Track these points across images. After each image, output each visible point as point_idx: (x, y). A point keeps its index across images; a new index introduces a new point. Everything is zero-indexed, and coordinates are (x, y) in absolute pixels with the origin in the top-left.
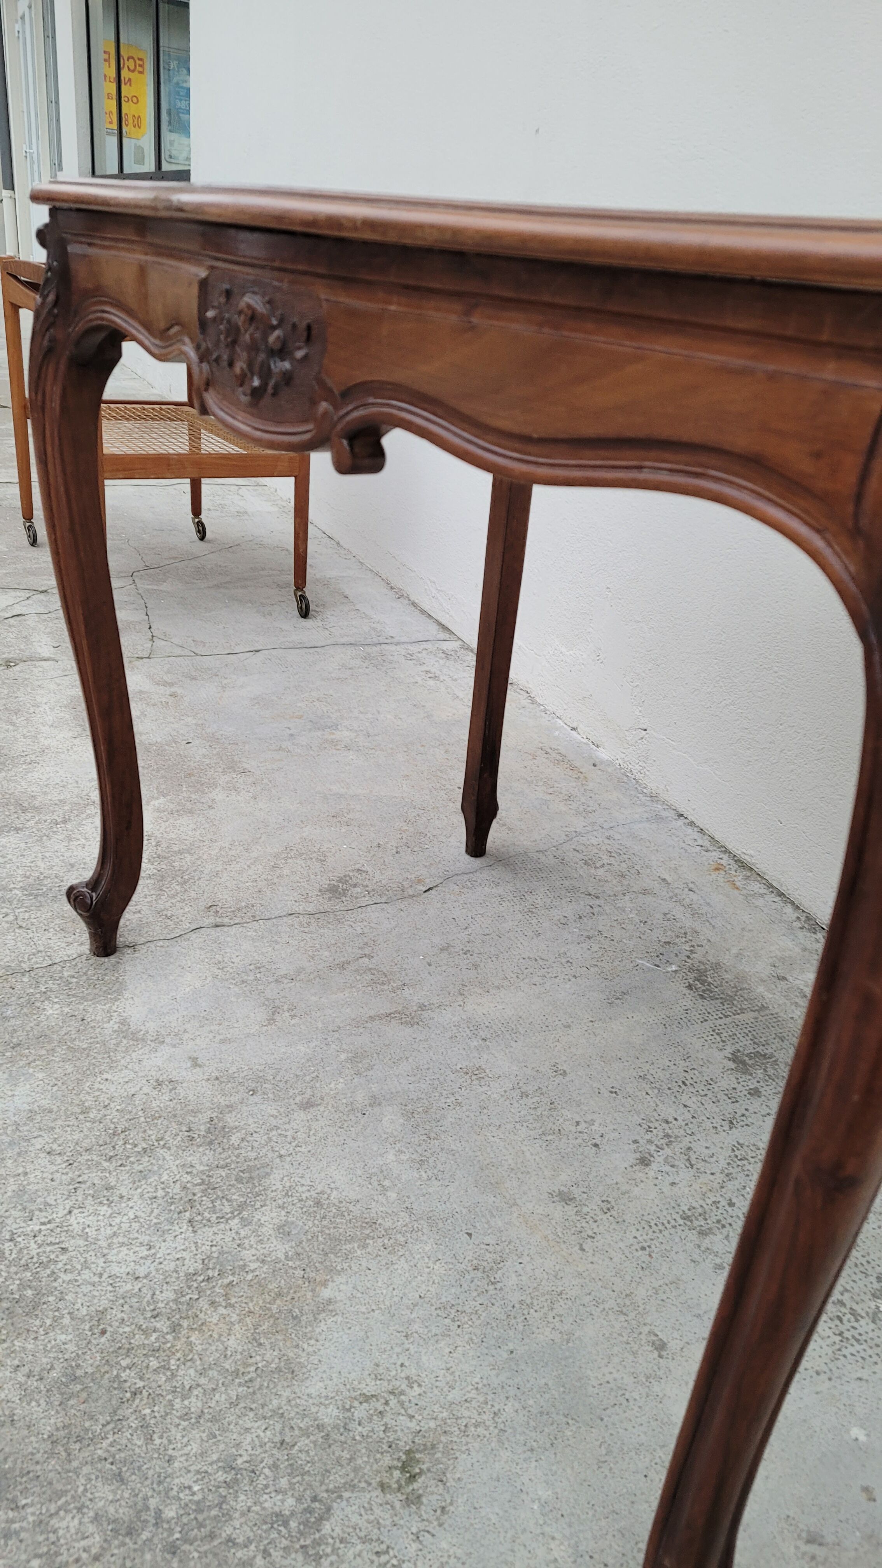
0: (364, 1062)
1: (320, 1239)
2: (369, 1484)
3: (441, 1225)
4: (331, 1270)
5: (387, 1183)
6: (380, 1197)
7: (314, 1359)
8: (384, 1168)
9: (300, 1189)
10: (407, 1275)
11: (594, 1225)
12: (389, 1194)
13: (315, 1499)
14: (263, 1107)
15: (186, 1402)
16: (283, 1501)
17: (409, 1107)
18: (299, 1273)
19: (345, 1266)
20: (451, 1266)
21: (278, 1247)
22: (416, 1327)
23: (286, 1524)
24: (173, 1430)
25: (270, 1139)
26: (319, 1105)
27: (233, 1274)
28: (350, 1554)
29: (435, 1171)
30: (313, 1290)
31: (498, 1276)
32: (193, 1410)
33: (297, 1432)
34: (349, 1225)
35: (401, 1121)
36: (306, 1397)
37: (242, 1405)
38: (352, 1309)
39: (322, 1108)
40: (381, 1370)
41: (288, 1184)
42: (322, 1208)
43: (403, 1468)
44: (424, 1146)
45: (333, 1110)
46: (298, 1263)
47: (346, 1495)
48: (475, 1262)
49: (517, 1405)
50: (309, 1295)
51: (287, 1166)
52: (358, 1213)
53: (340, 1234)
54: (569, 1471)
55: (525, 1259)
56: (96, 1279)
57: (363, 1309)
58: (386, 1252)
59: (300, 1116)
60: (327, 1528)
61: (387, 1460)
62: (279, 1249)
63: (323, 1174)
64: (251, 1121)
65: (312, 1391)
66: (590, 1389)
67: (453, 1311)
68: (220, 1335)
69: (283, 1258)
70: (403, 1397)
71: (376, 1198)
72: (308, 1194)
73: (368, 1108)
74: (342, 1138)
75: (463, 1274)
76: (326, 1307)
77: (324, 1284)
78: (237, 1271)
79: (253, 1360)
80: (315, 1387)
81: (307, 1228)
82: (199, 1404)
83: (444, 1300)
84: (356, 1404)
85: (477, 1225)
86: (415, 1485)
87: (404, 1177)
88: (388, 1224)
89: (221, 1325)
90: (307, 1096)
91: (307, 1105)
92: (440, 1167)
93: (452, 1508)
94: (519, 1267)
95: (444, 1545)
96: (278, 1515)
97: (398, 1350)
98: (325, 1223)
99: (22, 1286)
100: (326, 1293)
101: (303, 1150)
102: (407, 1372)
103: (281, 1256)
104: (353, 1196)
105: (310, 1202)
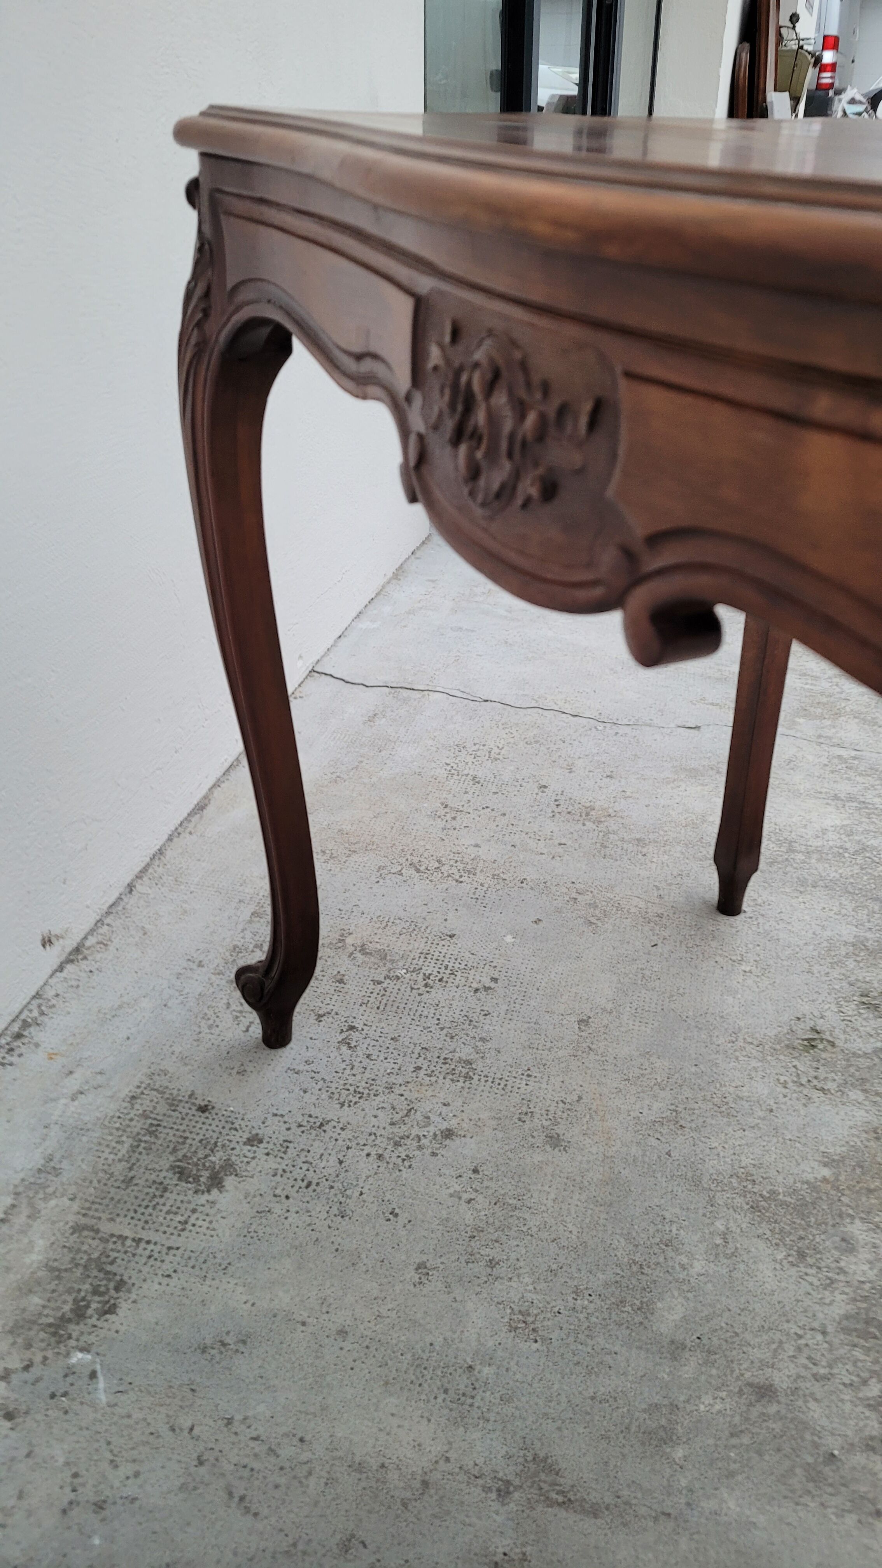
1: (813, 1220)
3: (691, 1173)
4: (813, 1187)
5: (719, 1241)
6: (734, 1229)
7: (854, 1131)
8: (712, 1258)
9: (815, 1281)
10: (746, 1151)
11: (552, 1109)
12: (722, 1228)
14: (824, 1422)
18: (845, 1200)
19: (798, 1185)
20: (703, 1139)
21: (858, 1232)
22: (760, 1114)
25: (830, 1366)
26: (750, 1385)
29: (660, 1226)
30: (837, 1180)
31: (668, 1114)
34: (779, 1218)
35: (659, 1305)
38: (808, 1150)
40: (804, 1101)
42: (799, 1248)
44: (654, 1259)
45: (735, 1365)
46: (844, 1209)
47: (860, 1052)
48: (679, 1132)
49: (715, 1039)
50: (842, 1178)
51: (820, 1315)
52: (764, 1225)
53: (791, 1214)
54: (705, 1000)
55: (636, 1113)
57: (798, 1145)
58: (755, 1178)
59: (781, 1379)
61: (824, 1055)
63: (784, 1284)
64: (848, 1407)
66: (656, 1024)
67: (723, 1109)
70: (795, 1079)
71: (738, 1230)
72: (809, 1271)
73: (688, 1343)
74: (743, 1318)
75: (697, 1130)
76: (828, 1161)
77: (825, 1180)
80: (860, 1115)
81: (823, 1237)
83: (725, 1120)
85: (655, 1157)
87: (696, 1238)
88: (739, 1201)
90: (759, 1408)
94: (645, 1111)
98: (802, 1233)
100: (826, 1172)
101: (795, 1329)
102: (785, 1091)
103: (857, 1222)
104: (761, 1245)
105: (810, 1260)
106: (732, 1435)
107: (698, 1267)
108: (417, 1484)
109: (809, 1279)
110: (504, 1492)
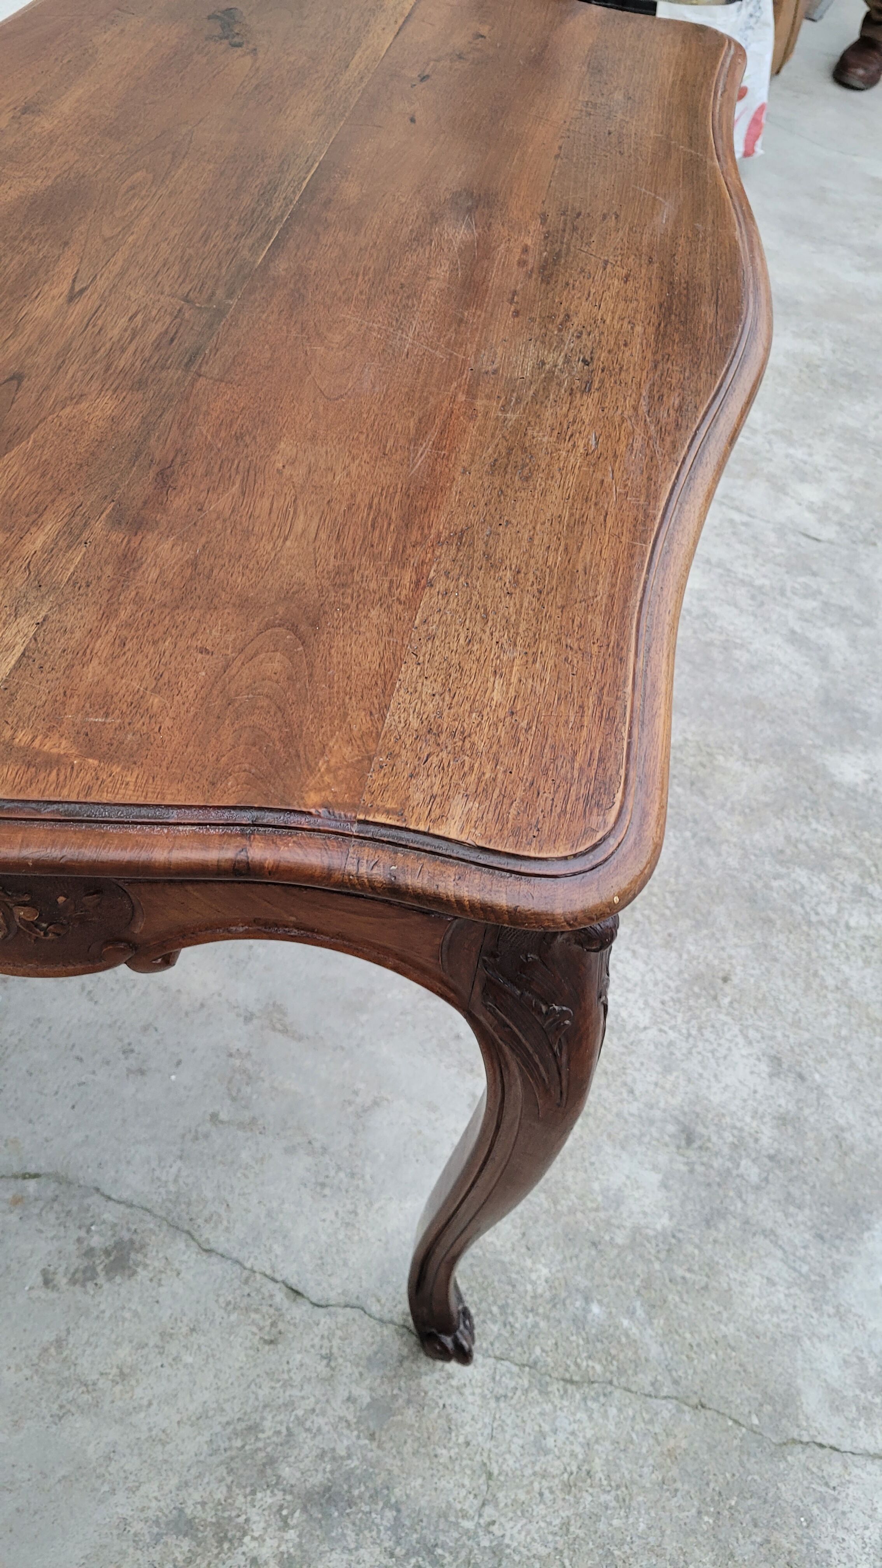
56: (656, 970)
99: (698, 996)
108: (197, 1005)
110: (249, 1018)
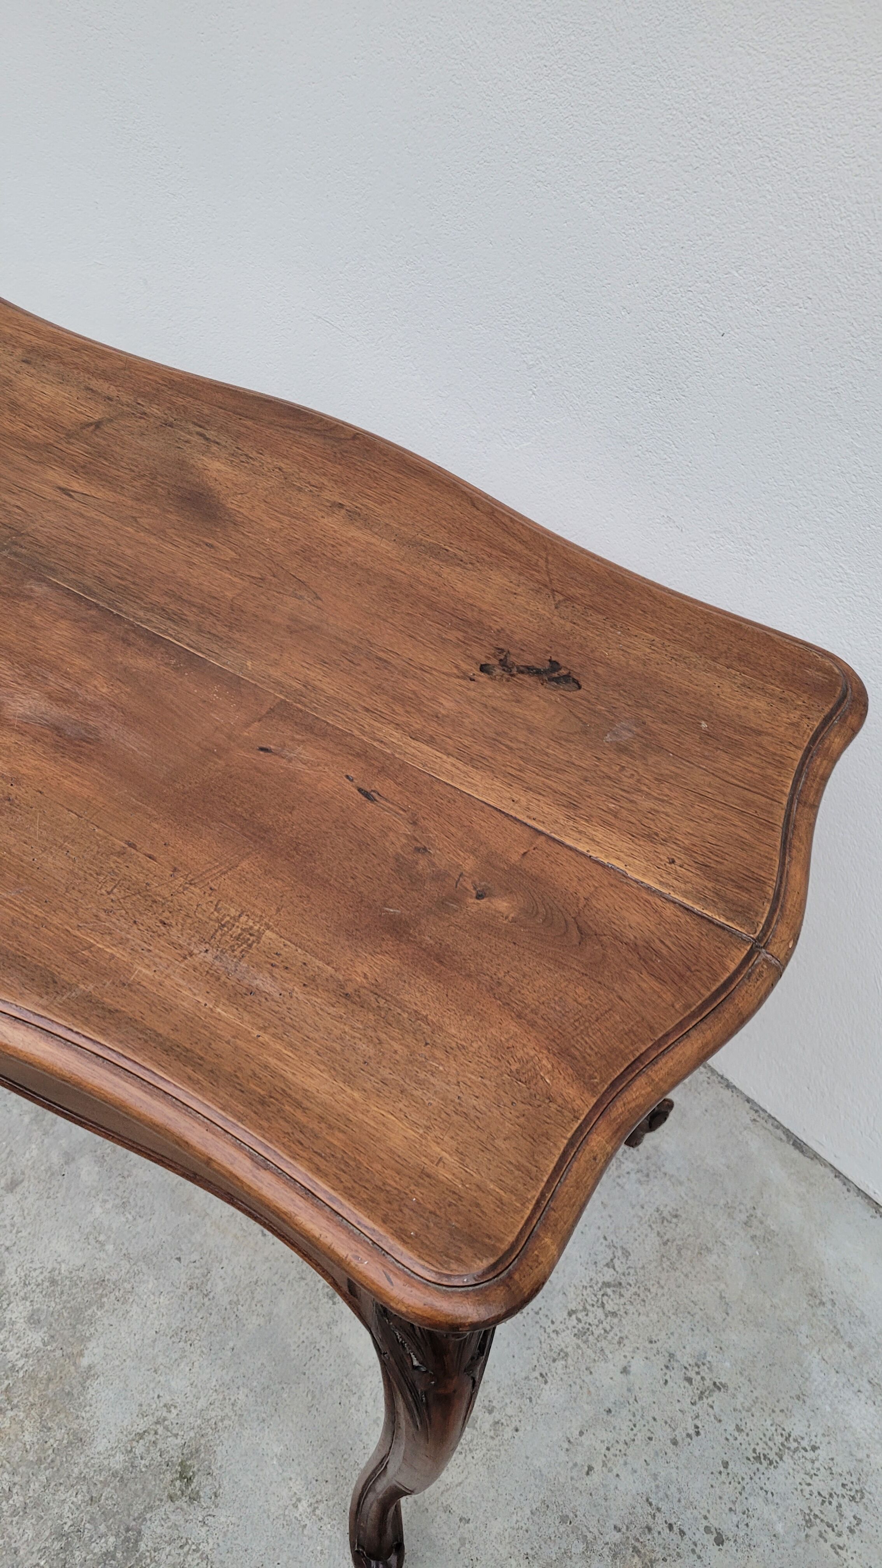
0: (46, 1118)
1: (65, 1314)
2: (161, 1500)
3: (155, 1260)
4: (83, 1340)
5: (102, 1238)
6: (101, 1254)
7: (93, 1422)
8: (96, 1224)
9: (34, 1274)
10: (141, 1317)
12: (107, 1247)
13: (128, 1530)
15: (11, 1502)
16: (106, 1542)
17: (99, 1152)
18: (58, 1353)
20: (172, 1294)
21: (34, 1337)
22: (160, 1360)
23: (114, 1558)
24: (9, 1528)
26: (22, 1181)
27: (7, 1378)
28: (164, 1557)
29: (137, 1209)
30: (74, 1364)
31: (208, 1288)
32: (18, 1505)
33: (99, 1486)
34: (84, 1292)
35: (97, 1168)
36: (97, 1456)
37: (53, 1484)
38: (109, 1366)
39: (26, 1183)
40: (144, 1408)
41: (23, 1274)
42: (58, 1285)
43: (182, 1477)
45: (36, 1182)
46: (55, 1345)
47: (148, 1516)
48: (189, 1282)
49: (246, 1391)
50: (72, 1368)
51: (16, 1256)
52: (88, 1277)
53: (79, 1303)
54: (290, 1424)
55: (225, 1263)
57: (117, 1363)
58: (120, 1304)
59: (10, 1200)
60: (142, 1546)
61: (169, 1477)
62: (36, 1338)
63: (48, 1252)
65: (100, 1448)
66: (292, 1353)
67: (183, 1333)
68: (16, 1435)
69: (42, 1346)
70: (166, 1423)
71: (97, 1256)
72: (41, 1277)
73: (66, 1167)
74: (52, 1208)
75: (182, 1297)
76: (89, 1373)
77: (81, 1354)
78: (9, 1373)
79: (49, 1444)
80: (101, 1445)
81: (51, 1309)
82: (21, 1499)
83: (174, 1327)
84: (135, 1444)
85: (183, 1247)
86: (193, 1486)
87: (114, 1226)
88: (114, 1277)
89: (14, 1426)
90: (9, 1176)
91: (12, 1186)
92: (140, 1203)
93: (221, 1491)
94: (222, 1272)
95: (223, 1519)
96: (106, 1554)
97: (152, 1385)
98: (64, 1298)
100: (85, 1362)
101: (24, 1234)
102: (163, 1401)
103: (39, 1344)
104: (79, 1262)
105: (47, 1284)
106: (11, 1151)
107: (98, 1210)
109: (38, 1272)
